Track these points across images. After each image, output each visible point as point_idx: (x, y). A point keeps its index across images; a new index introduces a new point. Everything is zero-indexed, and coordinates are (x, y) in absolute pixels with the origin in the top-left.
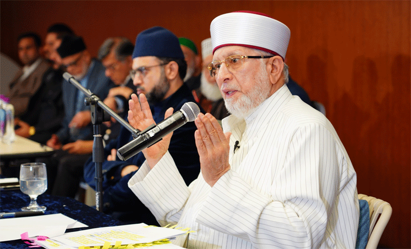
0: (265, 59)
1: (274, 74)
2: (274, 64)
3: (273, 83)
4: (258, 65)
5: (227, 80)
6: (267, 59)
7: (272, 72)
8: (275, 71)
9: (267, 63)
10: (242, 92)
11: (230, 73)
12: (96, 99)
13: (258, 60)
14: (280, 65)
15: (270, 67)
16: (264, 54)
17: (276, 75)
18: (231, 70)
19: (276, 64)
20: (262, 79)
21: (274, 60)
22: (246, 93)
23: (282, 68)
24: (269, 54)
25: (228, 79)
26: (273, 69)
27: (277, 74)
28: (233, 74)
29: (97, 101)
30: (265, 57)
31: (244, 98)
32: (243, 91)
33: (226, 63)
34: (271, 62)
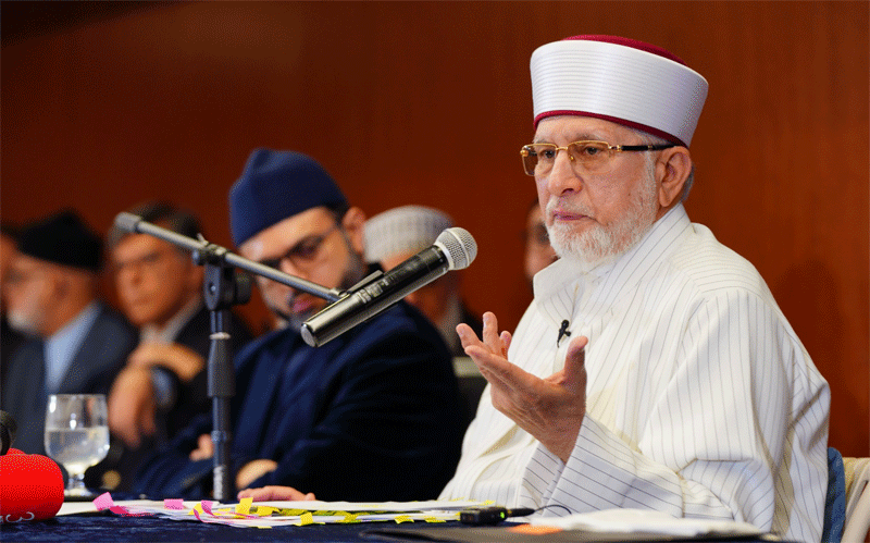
0: (655, 152)
1: (667, 185)
2: (671, 163)
3: (664, 205)
4: (641, 165)
5: (568, 192)
6: (659, 152)
7: (663, 181)
8: (670, 177)
9: (656, 163)
10: (595, 220)
11: (577, 176)
12: (220, 251)
13: (640, 153)
14: (683, 168)
15: (661, 169)
16: (654, 140)
17: (672, 188)
18: (579, 169)
19: (676, 163)
20: (644, 197)
21: (672, 156)
22: (607, 225)
23: (687, 174)
24: (663, 142)
25: (571, 190)
26: (667, 175)
27: (675, 186)
28: (582, 180)
29: (224, 255)
30: (655, 148)
31: (598, 234)
32: (599, 219)
33: (569, 153)
34: (665, 160)
